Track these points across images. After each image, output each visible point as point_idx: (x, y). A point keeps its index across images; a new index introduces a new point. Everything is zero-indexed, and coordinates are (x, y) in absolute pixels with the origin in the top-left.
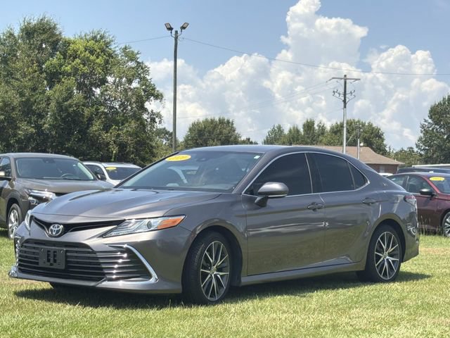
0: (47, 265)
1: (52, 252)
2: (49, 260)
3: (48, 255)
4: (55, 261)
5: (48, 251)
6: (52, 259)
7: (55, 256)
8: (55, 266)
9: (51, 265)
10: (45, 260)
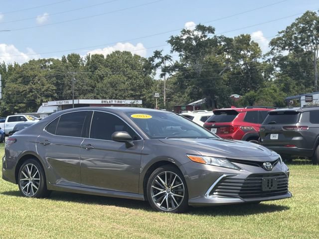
0: (268, 189)
1: (270, 180)
2: (268, 186)
3: (268, 183)
4: (272, 186)
5: (268, 180)
6: (270, 185)
7: (272, 182)
8: (272, 189)
9: (270, 188)
10: (266, 186)
